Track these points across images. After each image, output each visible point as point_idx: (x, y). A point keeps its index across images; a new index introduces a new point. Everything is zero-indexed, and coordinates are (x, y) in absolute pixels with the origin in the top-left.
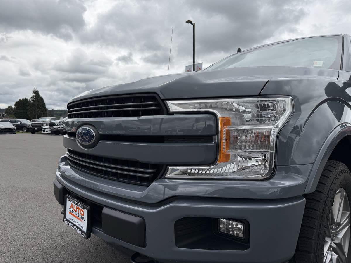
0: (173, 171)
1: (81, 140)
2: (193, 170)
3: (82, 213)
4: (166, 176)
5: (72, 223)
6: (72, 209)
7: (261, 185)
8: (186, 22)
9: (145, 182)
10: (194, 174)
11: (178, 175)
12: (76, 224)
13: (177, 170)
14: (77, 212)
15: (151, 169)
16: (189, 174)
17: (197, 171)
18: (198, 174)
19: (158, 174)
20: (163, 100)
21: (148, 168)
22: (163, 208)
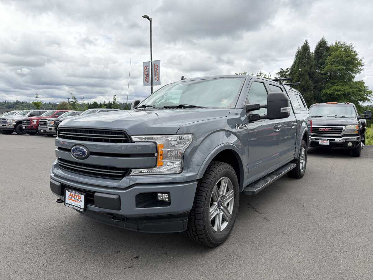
0: (134, 171)
1: (76, 154)
2: (145, 170)
3: (79, 197)
4: (131, 174)
5: (71, 205)
6: (70, 196)
7: (176, 176)
8: (143, 17)
9: (120, 178)
10: (146, 172)
11: (137, 173)
12: (75, 205)
13: (137, 171)
14: (75, 198)
15: (122, 171)
16: (143, 173)
17: (147, 171)
18: (148, 172)
19: (127, 173)
20: (129, 135)
21: (120, 171)
22: (129, 189)
